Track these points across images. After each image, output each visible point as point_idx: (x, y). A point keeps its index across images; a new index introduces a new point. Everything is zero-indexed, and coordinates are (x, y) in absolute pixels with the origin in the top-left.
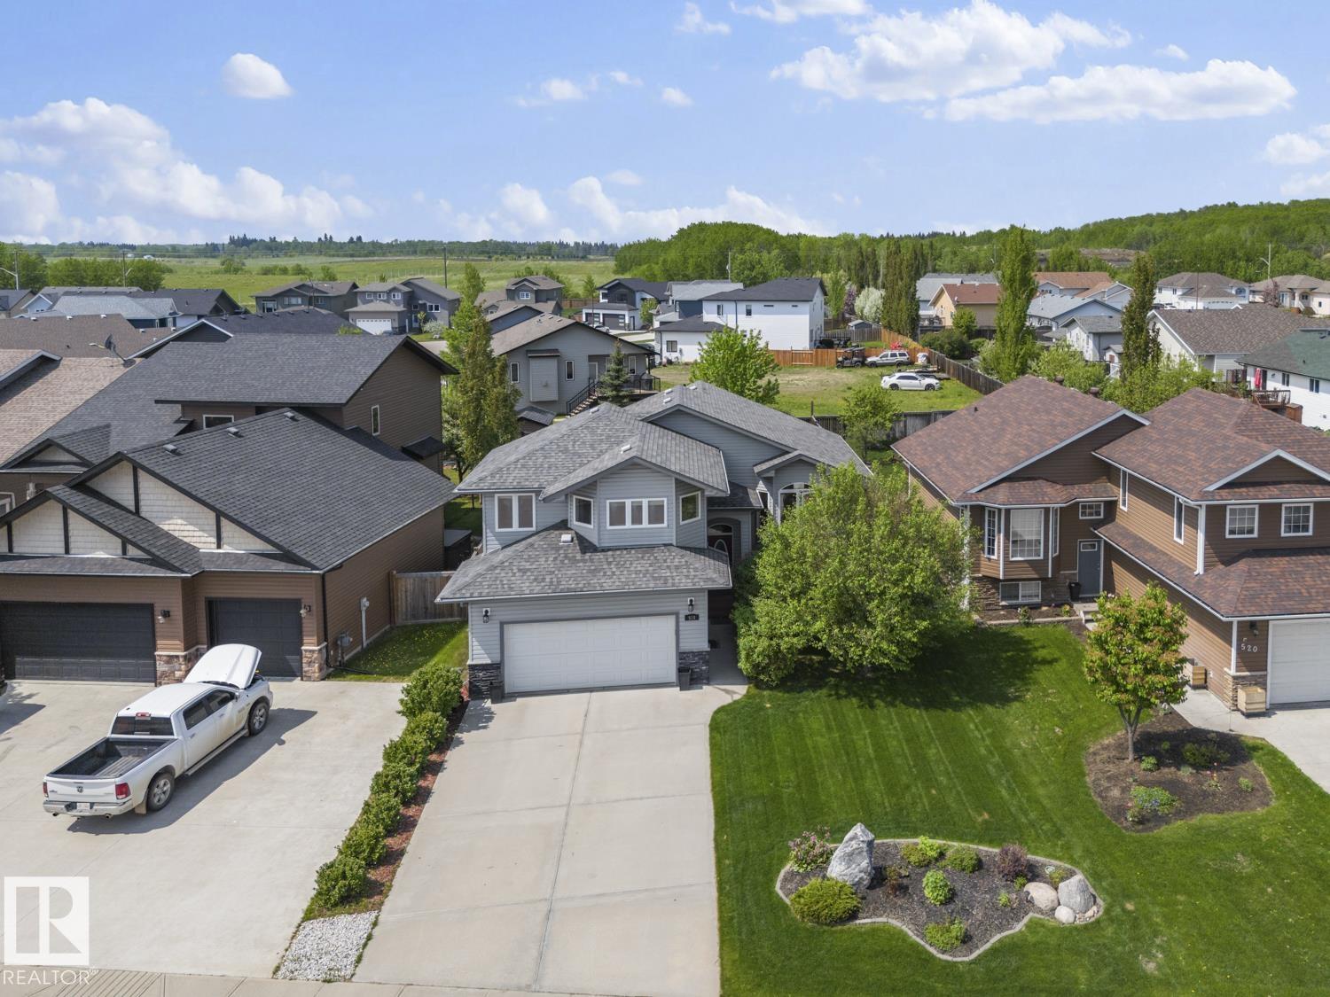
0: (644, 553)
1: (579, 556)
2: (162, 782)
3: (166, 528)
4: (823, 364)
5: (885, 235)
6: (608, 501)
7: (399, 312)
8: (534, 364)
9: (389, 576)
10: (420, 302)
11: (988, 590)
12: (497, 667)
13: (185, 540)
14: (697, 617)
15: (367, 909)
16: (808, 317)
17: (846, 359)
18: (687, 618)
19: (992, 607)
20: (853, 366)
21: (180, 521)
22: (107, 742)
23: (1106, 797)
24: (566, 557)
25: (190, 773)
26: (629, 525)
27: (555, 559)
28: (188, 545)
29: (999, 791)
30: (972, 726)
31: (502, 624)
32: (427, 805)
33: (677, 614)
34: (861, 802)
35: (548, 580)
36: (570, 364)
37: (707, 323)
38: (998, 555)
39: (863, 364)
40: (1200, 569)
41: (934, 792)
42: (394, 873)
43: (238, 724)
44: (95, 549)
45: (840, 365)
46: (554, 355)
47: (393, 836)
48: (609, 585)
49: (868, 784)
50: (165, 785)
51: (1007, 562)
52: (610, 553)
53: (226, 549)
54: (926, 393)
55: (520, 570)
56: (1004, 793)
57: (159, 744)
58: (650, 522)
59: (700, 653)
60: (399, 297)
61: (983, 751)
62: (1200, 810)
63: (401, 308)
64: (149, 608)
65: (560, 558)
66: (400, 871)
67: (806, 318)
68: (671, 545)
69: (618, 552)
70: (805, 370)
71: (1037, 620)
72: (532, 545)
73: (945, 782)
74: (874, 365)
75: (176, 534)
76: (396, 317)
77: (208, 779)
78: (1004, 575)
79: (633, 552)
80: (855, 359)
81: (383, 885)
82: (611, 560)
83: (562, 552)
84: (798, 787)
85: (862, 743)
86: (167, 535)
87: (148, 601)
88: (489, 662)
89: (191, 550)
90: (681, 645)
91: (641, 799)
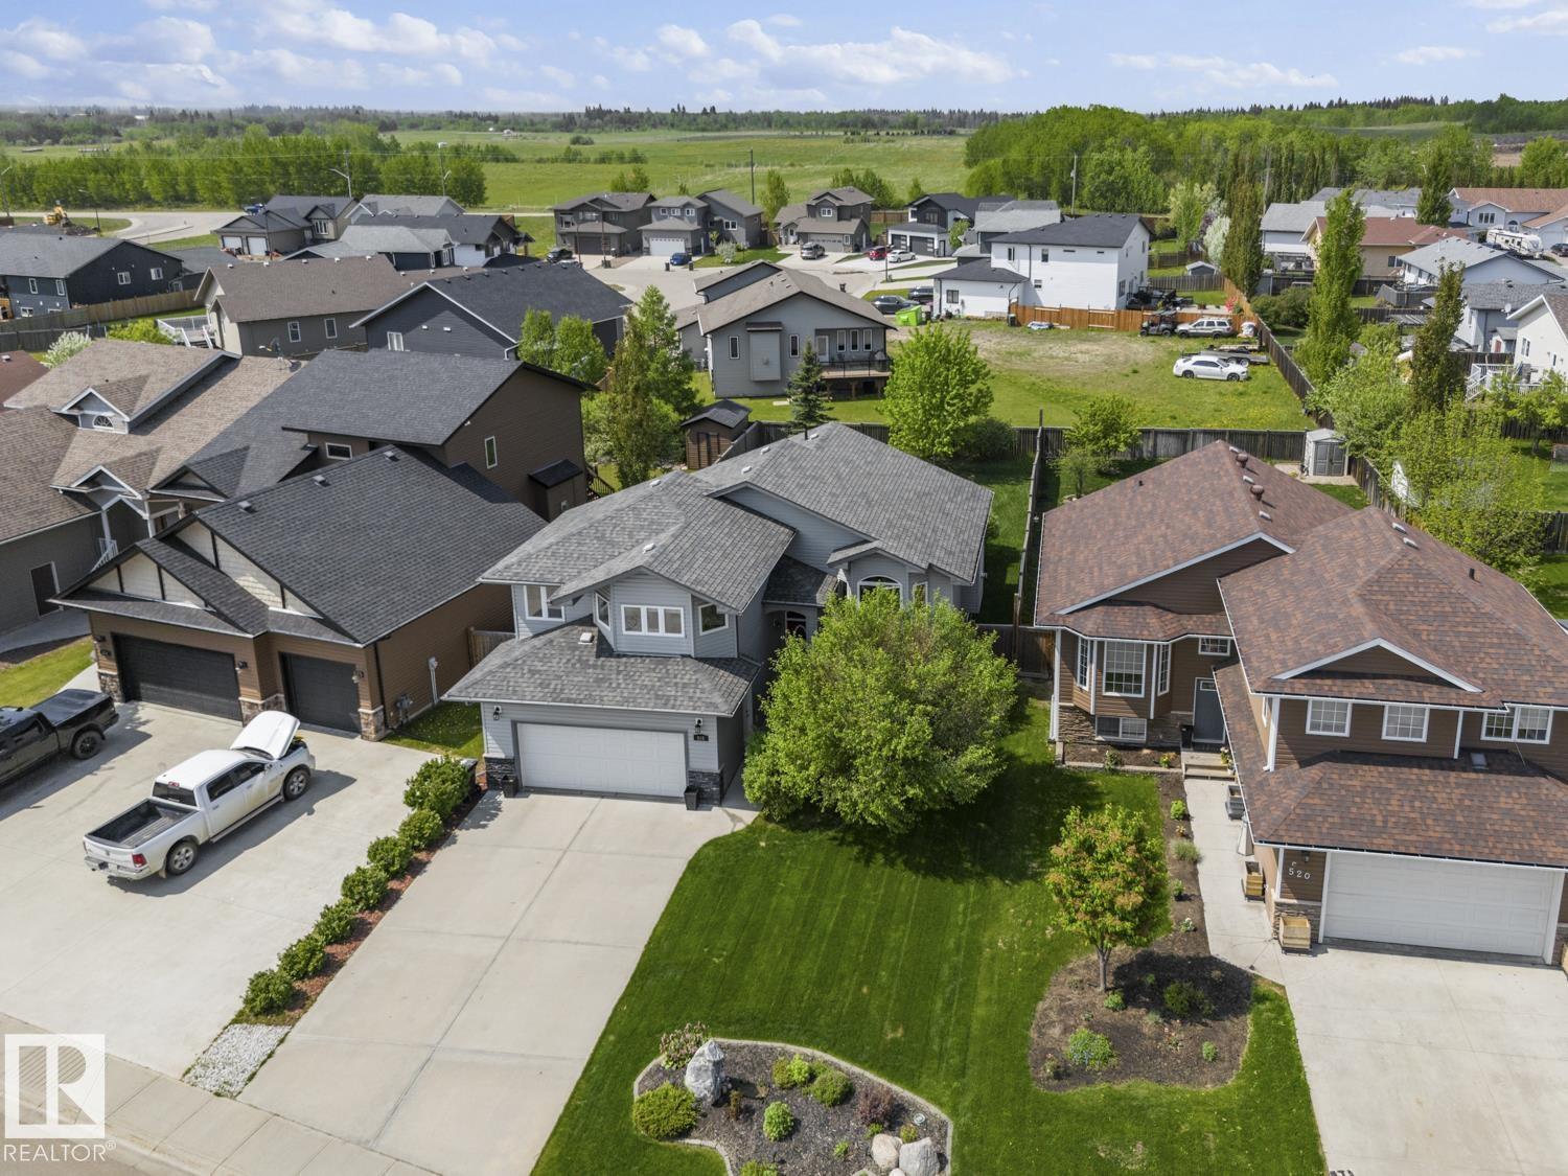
0: (658, 664)
1: (592, 661)
2: (184, 850)
3: (241, 583)
4: (1125, 329)
5: (1336, 101)
6: (623, 606)
7: (692, 232)
8: (754, 338)
9: (467, 634)
10: (716, 219)
11: (1081, 722)
12: (512, 763)
13: (258, 597)
14: (706, 738)
15: (283, 1023)
16: (1116, 266)
17: (1153, 325)
18: (696, 738)
19: (1085, 741)
20: (1160, 334)
21: (251, 579)
22: (148, 803)
23: (1044, 1034)
24: (579, 660)
25: (215, 840)
26: (645, 631)
27: (569, 660)
28: (259, 601)
29: (933, 1002)
30: (961, 907)
31: (514, 724)
32: (389, 913)
33: (686, 733)
34: (782, 989)
35: (552, 686)
36: (794, 339)
37: (995, 269)
38: (1089, 687)
39: (1172, 332)
40: (1270, 766)
41: (865, 990)
42: (325, 986)
43: (271, 791)
44: (183, 599)
45: (1145, 332)
46: (776, 328)
47: (341, 944)
48: (609, 700)
49: (802, 969)
50: (187, 851)
51: (1099, 696)
52: (624, 660)
53: (290, 611)
54: (1226, 384)
55: (530, 671)
56: (939, 1004)
57: (187, 812)
58: (667, 631)
59: (710, 775)
60: (693, 213)
61: (951, 944)
62: (1137, 1074)
63: (695, 226)
64: (231, 656)
65: (573, 661)
66: (330, 984)
67: (1114, 267)
68: (689, 656)
69: (632, 660)
70: (1103, 335)
71: (1127, 767)
72: (551, 641)
73: (884, 980)
74: (1185, 335)
75: (250, 590)
76: (689, 236)
77: (233, 846)
78: (1095, 710)
79: (648, 660)
80: (1163, 326)
81: (308, 998)
82: (622, 668)
83: (577, 653)
84: (729, 959)
85: (828, 910)
86: (242, 591)
87: (230, 651)
88: (503, 756)
89: (262, 607)
90: (691, 764)
91: (577, 943)
